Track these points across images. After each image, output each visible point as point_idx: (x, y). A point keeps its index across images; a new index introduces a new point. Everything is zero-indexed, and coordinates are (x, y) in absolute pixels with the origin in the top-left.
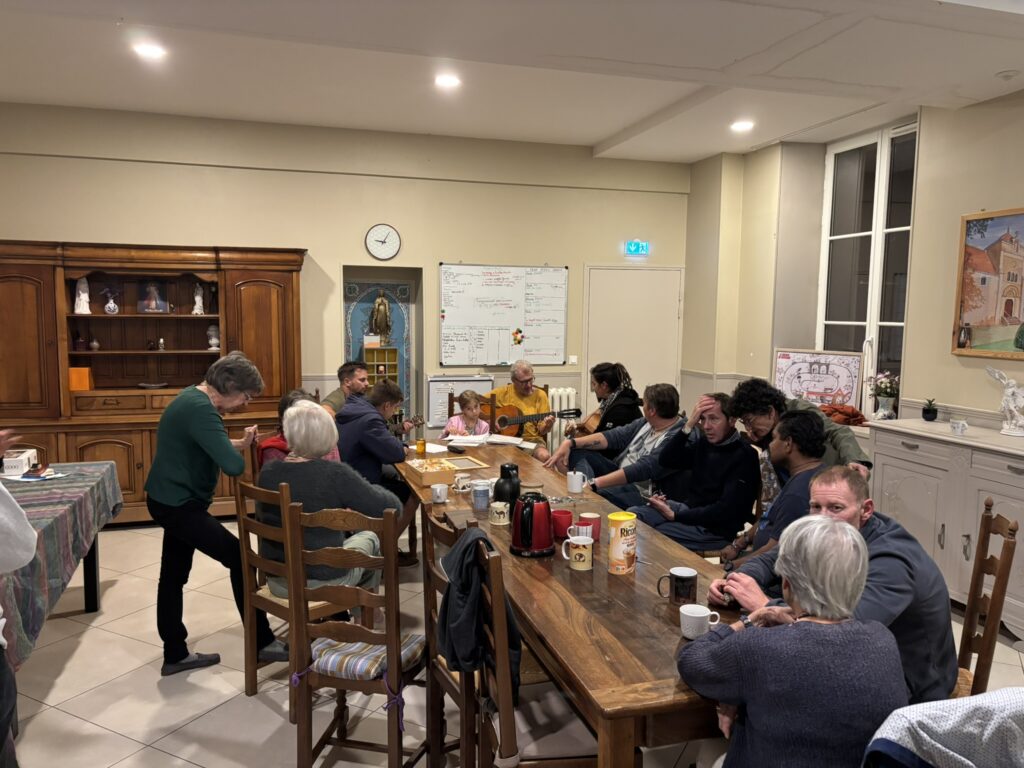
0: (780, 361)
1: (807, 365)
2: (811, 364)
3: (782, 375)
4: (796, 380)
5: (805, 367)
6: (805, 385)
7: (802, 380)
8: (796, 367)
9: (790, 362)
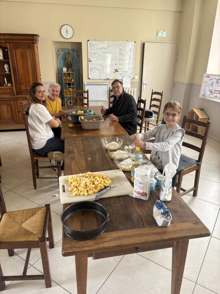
0: (206, 78)
1: (216, 80)
2: (218, 80)
3: (206, 84)
4: (211, 86)
5: (215, 81)
6: (214, 88)
7: (213, 86)
8: (212, 81)
9: (209, 79)
